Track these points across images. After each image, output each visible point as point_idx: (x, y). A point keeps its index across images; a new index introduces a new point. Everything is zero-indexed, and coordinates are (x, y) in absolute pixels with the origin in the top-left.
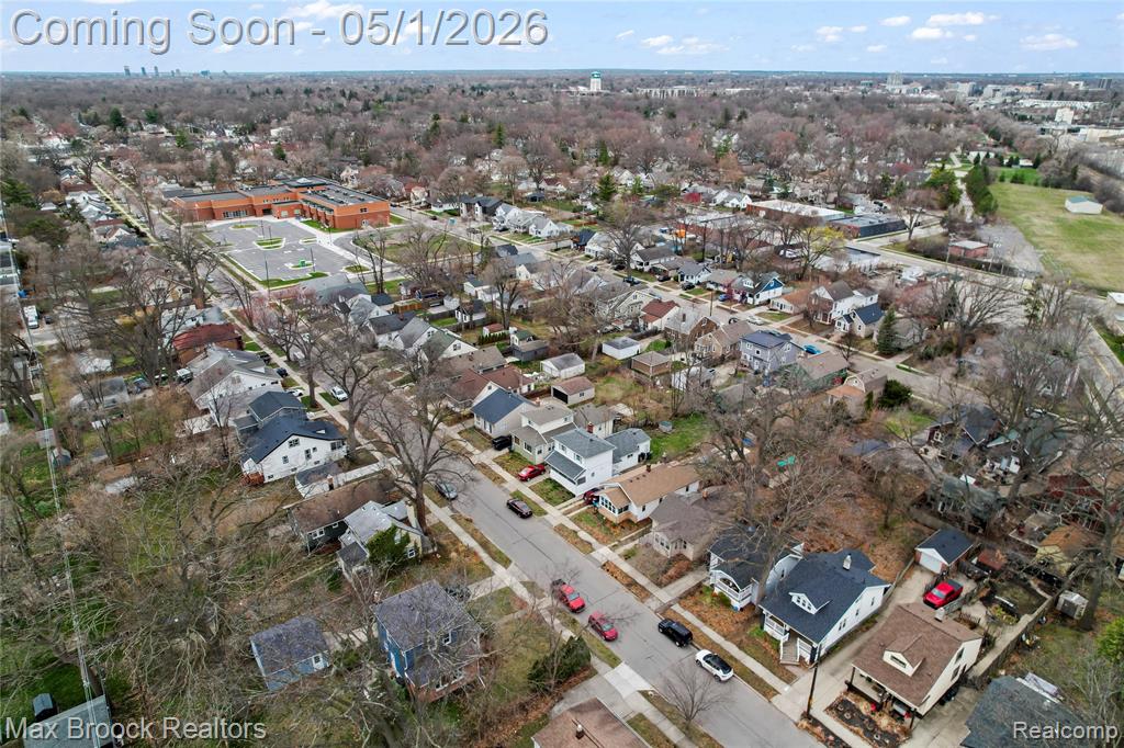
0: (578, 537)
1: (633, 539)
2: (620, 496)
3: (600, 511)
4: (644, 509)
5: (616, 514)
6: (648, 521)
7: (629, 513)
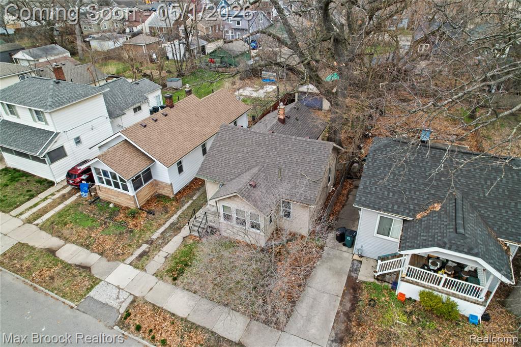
0: (57, 261)
1: (176, 228)
2: (128, 155)
3: (101, 195)
4: (180, 170)
5: (131, 192)
6: (197, 184)
7: (157, 183)
